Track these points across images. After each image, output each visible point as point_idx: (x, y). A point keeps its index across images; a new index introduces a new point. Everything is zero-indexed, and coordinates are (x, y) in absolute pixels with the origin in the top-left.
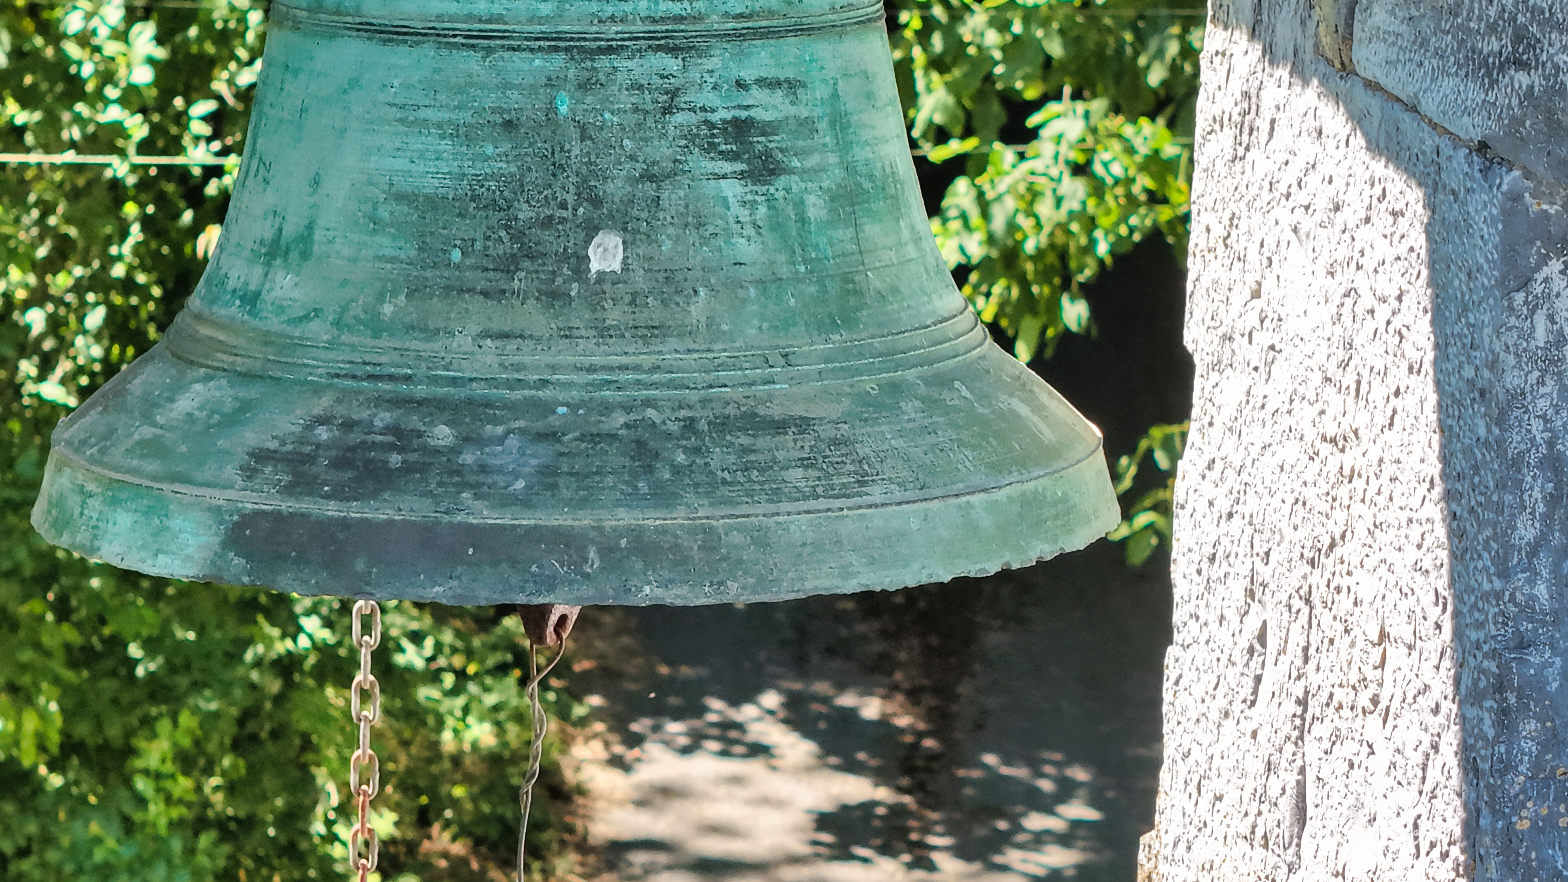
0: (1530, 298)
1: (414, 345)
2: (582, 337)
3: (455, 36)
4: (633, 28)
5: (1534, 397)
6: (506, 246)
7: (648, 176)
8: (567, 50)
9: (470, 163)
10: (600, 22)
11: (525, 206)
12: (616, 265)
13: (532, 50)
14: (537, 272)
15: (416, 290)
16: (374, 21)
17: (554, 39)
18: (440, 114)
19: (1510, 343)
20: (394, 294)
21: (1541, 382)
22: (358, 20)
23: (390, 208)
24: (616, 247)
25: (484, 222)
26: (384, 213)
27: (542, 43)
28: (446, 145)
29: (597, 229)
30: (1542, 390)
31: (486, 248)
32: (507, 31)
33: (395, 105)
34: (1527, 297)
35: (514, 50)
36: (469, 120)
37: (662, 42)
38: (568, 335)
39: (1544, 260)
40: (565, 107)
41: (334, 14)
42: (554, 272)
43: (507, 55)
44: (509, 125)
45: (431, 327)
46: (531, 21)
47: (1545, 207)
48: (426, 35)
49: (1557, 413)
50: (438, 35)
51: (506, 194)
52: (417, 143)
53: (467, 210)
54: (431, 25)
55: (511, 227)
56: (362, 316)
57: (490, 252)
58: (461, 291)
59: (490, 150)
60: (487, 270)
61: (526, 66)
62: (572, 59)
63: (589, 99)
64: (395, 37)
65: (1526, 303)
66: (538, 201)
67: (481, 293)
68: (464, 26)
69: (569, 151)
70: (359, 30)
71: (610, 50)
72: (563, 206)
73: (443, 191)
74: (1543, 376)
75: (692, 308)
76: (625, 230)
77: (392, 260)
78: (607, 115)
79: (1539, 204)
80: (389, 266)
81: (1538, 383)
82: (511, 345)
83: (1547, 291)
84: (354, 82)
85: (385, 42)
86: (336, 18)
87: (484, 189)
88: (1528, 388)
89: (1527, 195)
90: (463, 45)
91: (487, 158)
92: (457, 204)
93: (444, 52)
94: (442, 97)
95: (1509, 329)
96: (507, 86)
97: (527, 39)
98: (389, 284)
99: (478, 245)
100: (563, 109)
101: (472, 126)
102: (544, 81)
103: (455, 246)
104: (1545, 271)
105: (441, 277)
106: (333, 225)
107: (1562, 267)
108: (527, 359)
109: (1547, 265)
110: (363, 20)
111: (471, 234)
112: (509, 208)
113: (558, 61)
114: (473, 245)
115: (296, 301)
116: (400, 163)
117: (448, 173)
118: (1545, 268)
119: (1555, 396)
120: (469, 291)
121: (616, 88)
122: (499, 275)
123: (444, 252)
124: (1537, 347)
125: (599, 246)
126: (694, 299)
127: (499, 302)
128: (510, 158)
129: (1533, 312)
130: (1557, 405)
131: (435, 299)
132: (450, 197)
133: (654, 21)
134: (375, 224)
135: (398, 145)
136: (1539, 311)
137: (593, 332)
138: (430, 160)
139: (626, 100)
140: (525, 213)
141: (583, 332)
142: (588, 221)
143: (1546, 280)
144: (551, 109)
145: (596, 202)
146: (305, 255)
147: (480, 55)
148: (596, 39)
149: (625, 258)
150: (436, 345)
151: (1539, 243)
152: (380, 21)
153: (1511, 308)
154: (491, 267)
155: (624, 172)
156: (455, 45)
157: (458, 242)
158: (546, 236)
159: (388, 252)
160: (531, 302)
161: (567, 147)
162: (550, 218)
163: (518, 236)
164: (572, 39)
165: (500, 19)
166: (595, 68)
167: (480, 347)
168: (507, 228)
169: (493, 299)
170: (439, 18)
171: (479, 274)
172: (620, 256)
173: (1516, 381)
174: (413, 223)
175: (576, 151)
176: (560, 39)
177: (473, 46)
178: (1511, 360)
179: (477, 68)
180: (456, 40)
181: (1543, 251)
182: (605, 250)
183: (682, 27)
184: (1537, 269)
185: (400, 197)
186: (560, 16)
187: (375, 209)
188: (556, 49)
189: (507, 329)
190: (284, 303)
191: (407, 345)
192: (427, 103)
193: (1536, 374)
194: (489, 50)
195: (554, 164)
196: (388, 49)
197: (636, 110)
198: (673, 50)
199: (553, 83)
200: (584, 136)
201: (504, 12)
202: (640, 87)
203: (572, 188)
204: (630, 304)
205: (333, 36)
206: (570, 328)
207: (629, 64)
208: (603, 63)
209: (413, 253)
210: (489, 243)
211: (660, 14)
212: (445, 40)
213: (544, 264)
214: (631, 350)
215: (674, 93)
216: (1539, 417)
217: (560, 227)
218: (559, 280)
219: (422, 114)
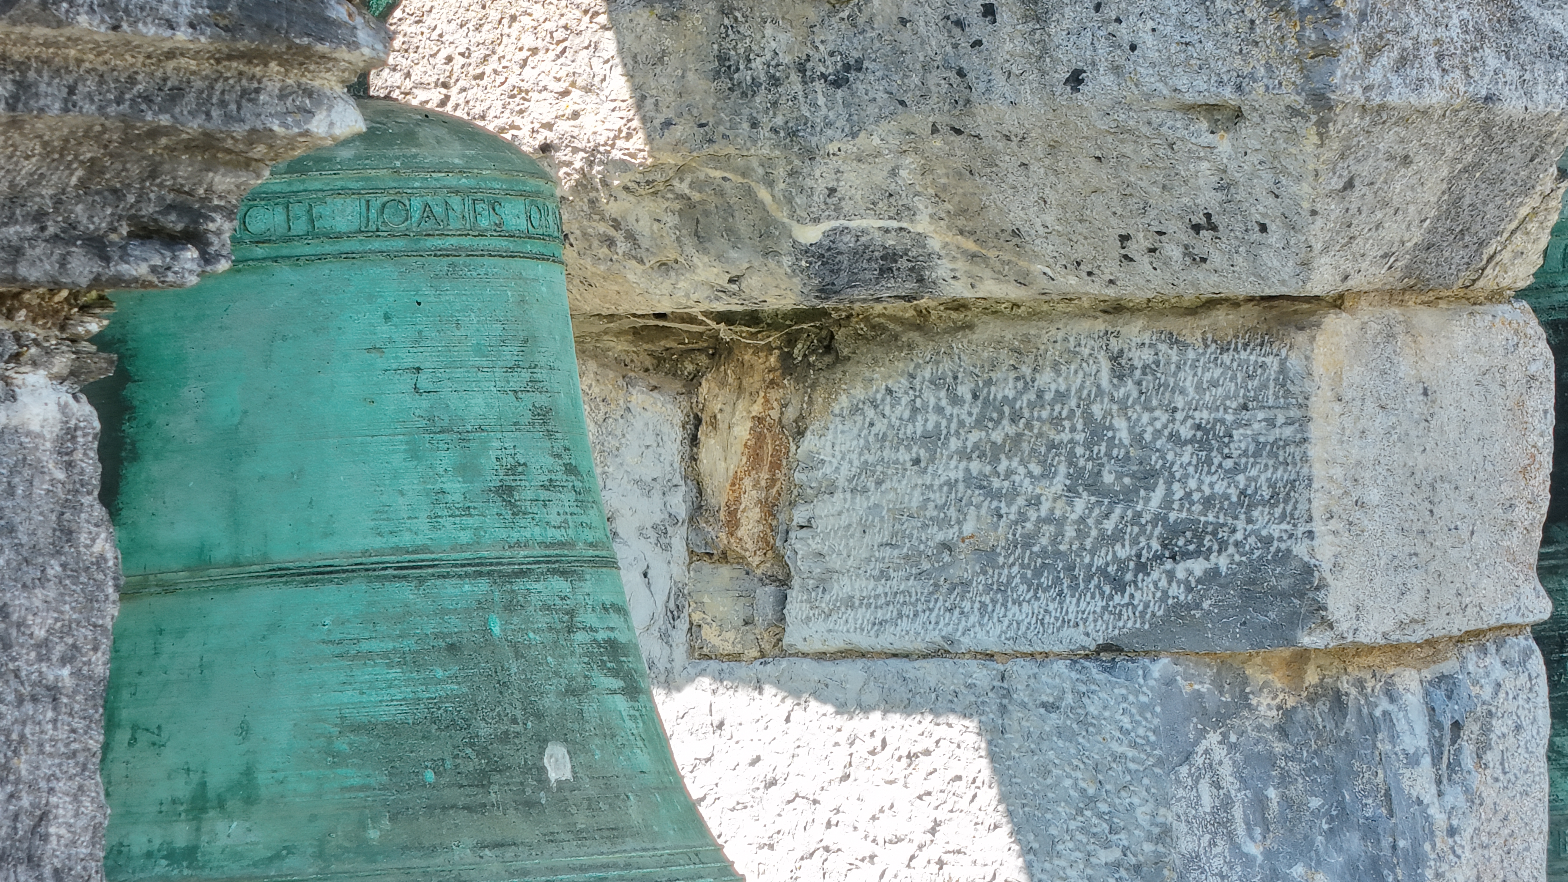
0: (1193, 770)
1: (416, 862)
2: (564, 841)
3: (385, 569)
4: (535, 553)
5: (1208, 858)
6: (475, 763)
7: (571, 692)
8: (489, 574)
9: (424, 688)
10: (510, 547)
11: (483, 724)
12: (567, 775)
13: (460, 576)
14: (508, 784)
15: (398, 813)
16: (290, 565)
17: (477, 565)
18: (382, 645)
19: (1181, 812)
20: (375, 819)
21: (1213, 844)
22: (267, 567)
23: (347, 740)
24: (564, 757)
25: (450, 741)
26: (342, 745)
27: (468, 569)
28: (394, 673)
29: (546, 741)
30: (1215, 851)
31: (457, 766)
32: (436, 560)
33: (332, 642)
34: (1190, 770)
35: (444, 577)
36: (415, 647)
37: (557, 565)
38: (552, 839)
39: (1202, 734)
40: (498, 628)
41: (232, 566)
42: (522, 784)
43: (439, 582)
44: (453, 648)
45: (427, 845)
46: (453, 549)
47: (1196, 687)
48: (353, 571)
49: (1231, 869)
50: (367, 570)
51: (463, 713)
52: (363, 674)
53: (430, 732)
54: (359, 560)
55: (473, 744)
56: (347, 844)
57: (462, 768)
58: (444, 809)
59: (440, 673)
60: (462, 786)
61: (457, 591)
62: (495, 583)
63: (515, 620)
64: (320, 576)
65: (1190, 775)
66: (493, 719)
67: (464, 808)
68: (393, 558)
69: (508, 669)
70: (271, 577)
71: (522, 574)
72: (514, 721)
73: (402, 717)
74: (1213, 839)
75: (630, 811)
76: (566, 741)
77: (363, 788)
78: (531, 635)
79: (1191, 685)
80: (362, 794)
81: (1210, 844)
82: (509, 853)
83: (1207, 761)
84: (274, 627)
85: (306, 584)
86: (236, 570)
87: (441, 711)
88: (1202, 851)
89: (1178, 678)
90: (395, 577)
91: (439, 682)
92: (419, 727)
93: (378, 585)
94: (382, 628)
95: (1179, 800)
96: (443, 612)
97: (455, 566)
98: (367, 811)
99: (449, 764)
100: (497, 630)
101: (418, 652)
102: (475, 605)
103: (427, 767)
104: (1204, 744)
105: (421, 798)
106: (281, 765)
107: (1220, 738)
108: (528, 864)
109: (1205, 738)
110: (275, 566)
111: (438, 755)
112: (469, 726)
113: (483, 585)
114: (443, 765)
115: (257, 843)
116: (349, 696)
117: (403, 699)
118: (1204, 741)
119: (1227, 854)
120: (452, 807)
121: (532, 608)
122: (475, 790)
123: (417, 774)
124: (1205, 813)
125: (551, 757)
126: (629, 803)
127: (483, 814)
128: (460, 679)
129: (1197, 782)
130: (1230, 862)
131: (421, 819)
132: (411, 722)
133: (547, 547)
134: (334, 757)
135: (342, 678)
136: (1202, 781)
137: (571, 836)
138: (382, 689)
139: (542, 620)
140: (484, 731)
141: (563, 836)
142: (537, 734)
143: (1206, 752)
144: (487, 631)
145: (539, 716)
146: (250, 800)
147: (413, 584)
148: (509, 564)
149: (573, 767)
150: (439, 860)
151: (1195, 720)
152: (297, 564)
153: (1178, 781)
154: (466, 783)
155: (553, 687)
156: (386, 577)
157: (429, 764)
158: (507, 750)
159: (356, 781)
160: (512, 811)
161: (506, 665)
162: (506, 733)
163: (483, 752)
164: (491, 564)
165: (425, 549)
166: (513, 591)
167: (481, 857)
168: (472, 745)
169: (476, 813)
170: (365, 553)
171: (457, 791)
172: (569, 766)
173: (1190, 846)
174: (377, 751)
175: (514, 670)
176: (482, 564)
177: (404, 577)
178: (1183, 827)
179: (411, 597)
180: (387, 572)
181: (1199, 726)
182: (557, 761)
183: (566, 552)
184: (1197, 743)
185: (357, 728)
186: (477, 542)
187: (330, 743)
188: (480, 574)
189: (499, 839)
190: (239, 849)
191: (408, 864)
192: (367, 635)
193: (1208, 837)
194: (421, 580)
195: (499, 682)
196: (312, 589)
197: (550, 629)
198: (563, 573)
199: (483, 606)
200: (518, 655)
201: (429, 542)
202: (549, 608)
203: (518, 703)
204: (588, 809)
205: (237, 587)
206: (552, 833)
207: (539, 586)
208: (519, 585)
209: (385, 779)
210: (458, 761)
211: (549, 540)
212: (376, 573)
213: (512, 777)
214: (605, 850)
215: (571, 613)
216: (1216, 875)
217: (516, 740)
218: (529, 791)
219: (365, 646)
